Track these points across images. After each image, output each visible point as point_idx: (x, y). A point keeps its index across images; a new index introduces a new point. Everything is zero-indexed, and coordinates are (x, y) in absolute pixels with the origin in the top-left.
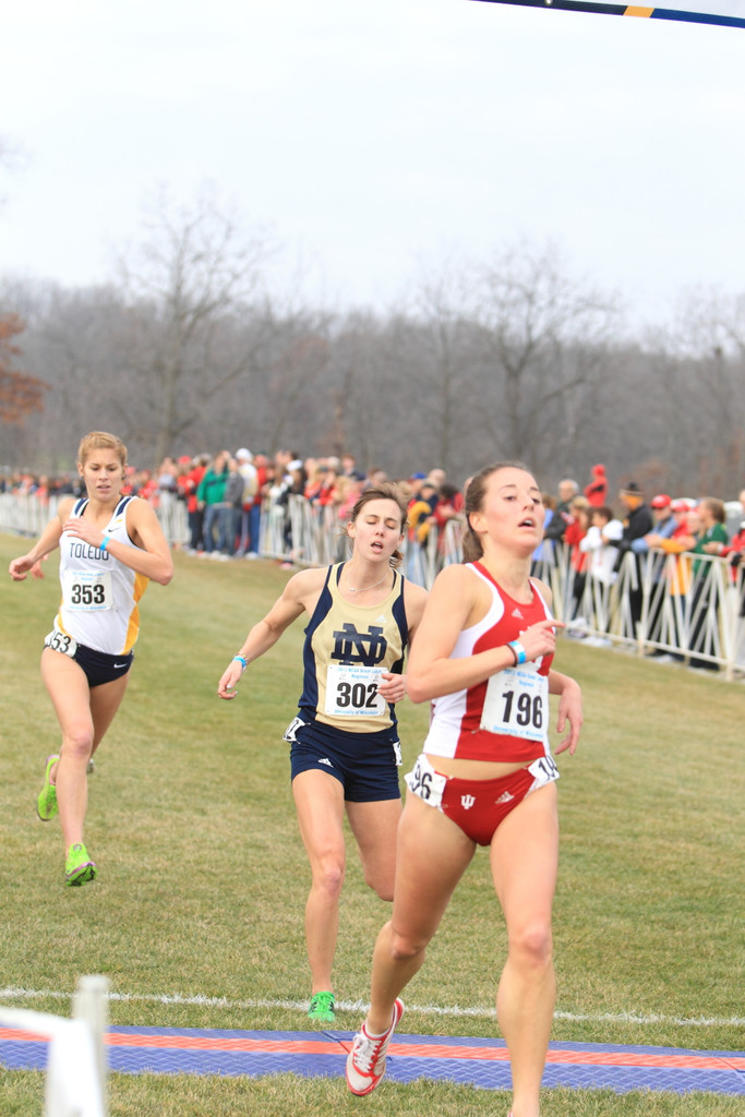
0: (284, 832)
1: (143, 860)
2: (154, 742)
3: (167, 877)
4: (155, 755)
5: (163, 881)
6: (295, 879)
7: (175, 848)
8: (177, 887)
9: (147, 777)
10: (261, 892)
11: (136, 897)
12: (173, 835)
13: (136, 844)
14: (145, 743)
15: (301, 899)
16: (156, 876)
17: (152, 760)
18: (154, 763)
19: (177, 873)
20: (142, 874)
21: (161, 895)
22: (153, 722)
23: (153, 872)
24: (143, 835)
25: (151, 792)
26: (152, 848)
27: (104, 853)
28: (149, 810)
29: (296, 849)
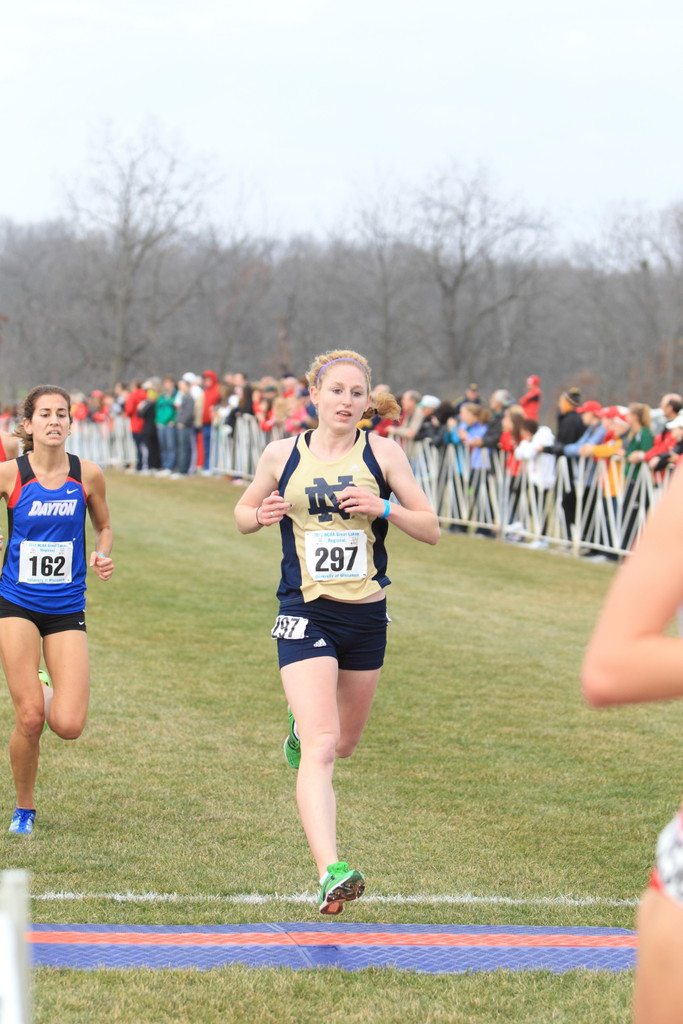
0: (234, 734)
1: (97, 764)
2: (109, 652)
3: (120, 780)
4: (109, 665)
5: (116, 784)
6: (244, 778)
7: (130, 752)
8: (130, 790)
9: (102, 685)
10: (211, 791)
11: (91, 800)
12: (127, 740)
13: (92, 750)
14: (101, 653)
15: (250, 797)
16: (110, 780)
17: (107, 669)
18: (109, 672)
19: (130, 776)
20: (97, 778)
21: (115, 797)
22: (108, 634)
23: (107, 776)
24: (98, 741)
25: (106, 699)
26: (107, 753)
27: (60, 760)
28: (103, 717)
29: (245, 749)
